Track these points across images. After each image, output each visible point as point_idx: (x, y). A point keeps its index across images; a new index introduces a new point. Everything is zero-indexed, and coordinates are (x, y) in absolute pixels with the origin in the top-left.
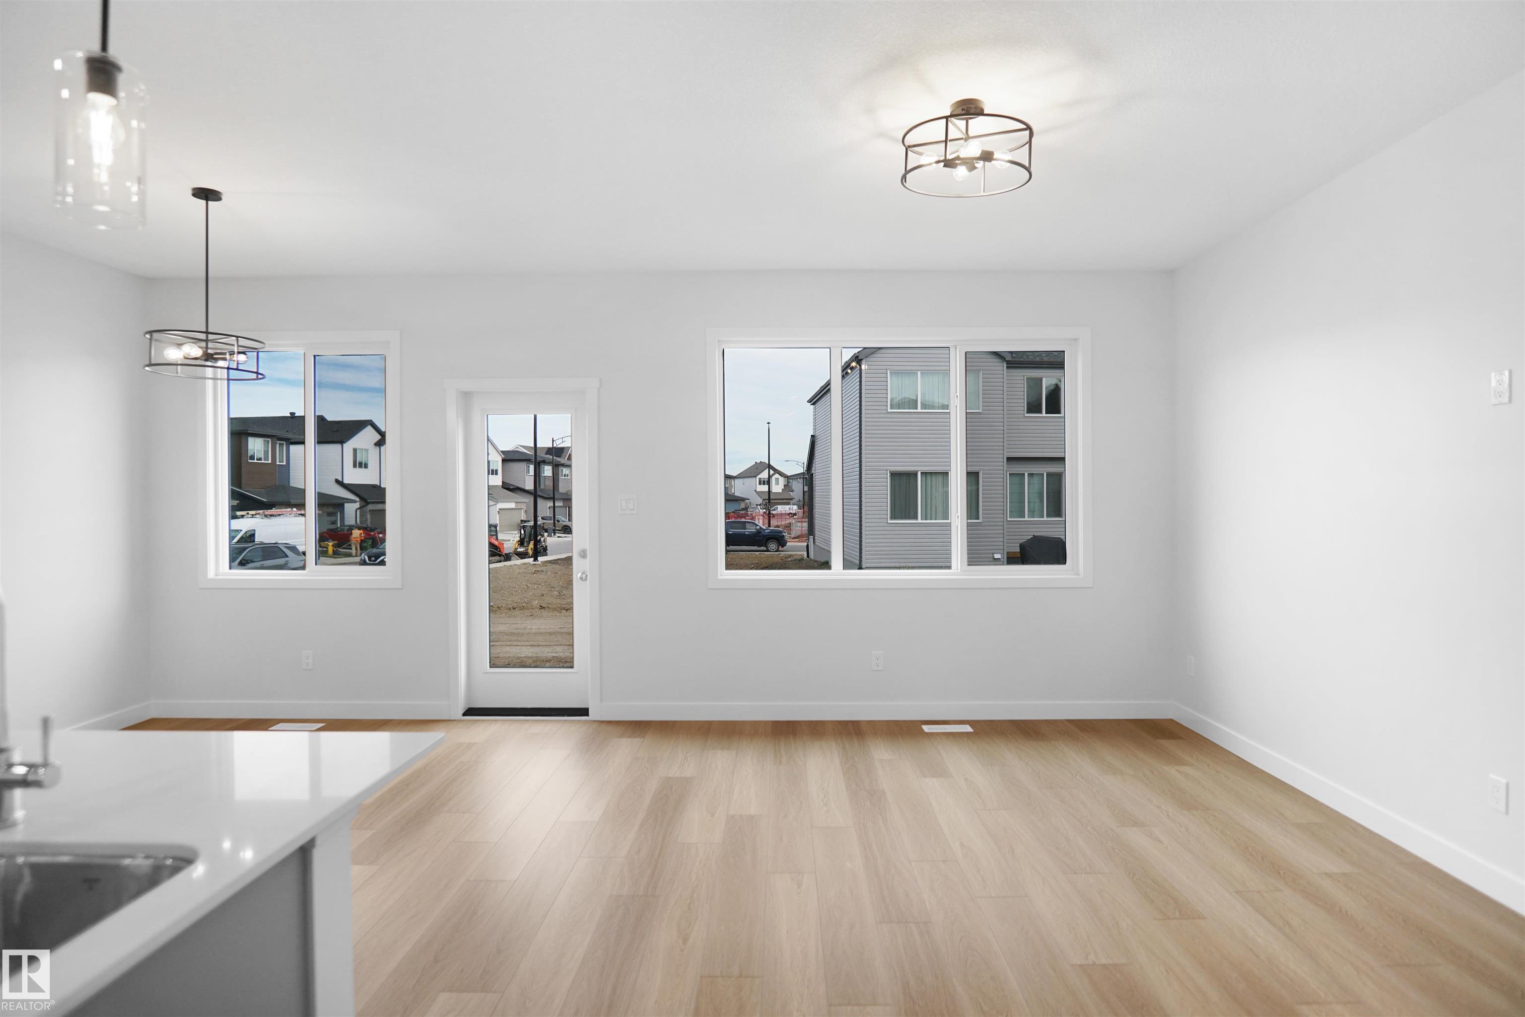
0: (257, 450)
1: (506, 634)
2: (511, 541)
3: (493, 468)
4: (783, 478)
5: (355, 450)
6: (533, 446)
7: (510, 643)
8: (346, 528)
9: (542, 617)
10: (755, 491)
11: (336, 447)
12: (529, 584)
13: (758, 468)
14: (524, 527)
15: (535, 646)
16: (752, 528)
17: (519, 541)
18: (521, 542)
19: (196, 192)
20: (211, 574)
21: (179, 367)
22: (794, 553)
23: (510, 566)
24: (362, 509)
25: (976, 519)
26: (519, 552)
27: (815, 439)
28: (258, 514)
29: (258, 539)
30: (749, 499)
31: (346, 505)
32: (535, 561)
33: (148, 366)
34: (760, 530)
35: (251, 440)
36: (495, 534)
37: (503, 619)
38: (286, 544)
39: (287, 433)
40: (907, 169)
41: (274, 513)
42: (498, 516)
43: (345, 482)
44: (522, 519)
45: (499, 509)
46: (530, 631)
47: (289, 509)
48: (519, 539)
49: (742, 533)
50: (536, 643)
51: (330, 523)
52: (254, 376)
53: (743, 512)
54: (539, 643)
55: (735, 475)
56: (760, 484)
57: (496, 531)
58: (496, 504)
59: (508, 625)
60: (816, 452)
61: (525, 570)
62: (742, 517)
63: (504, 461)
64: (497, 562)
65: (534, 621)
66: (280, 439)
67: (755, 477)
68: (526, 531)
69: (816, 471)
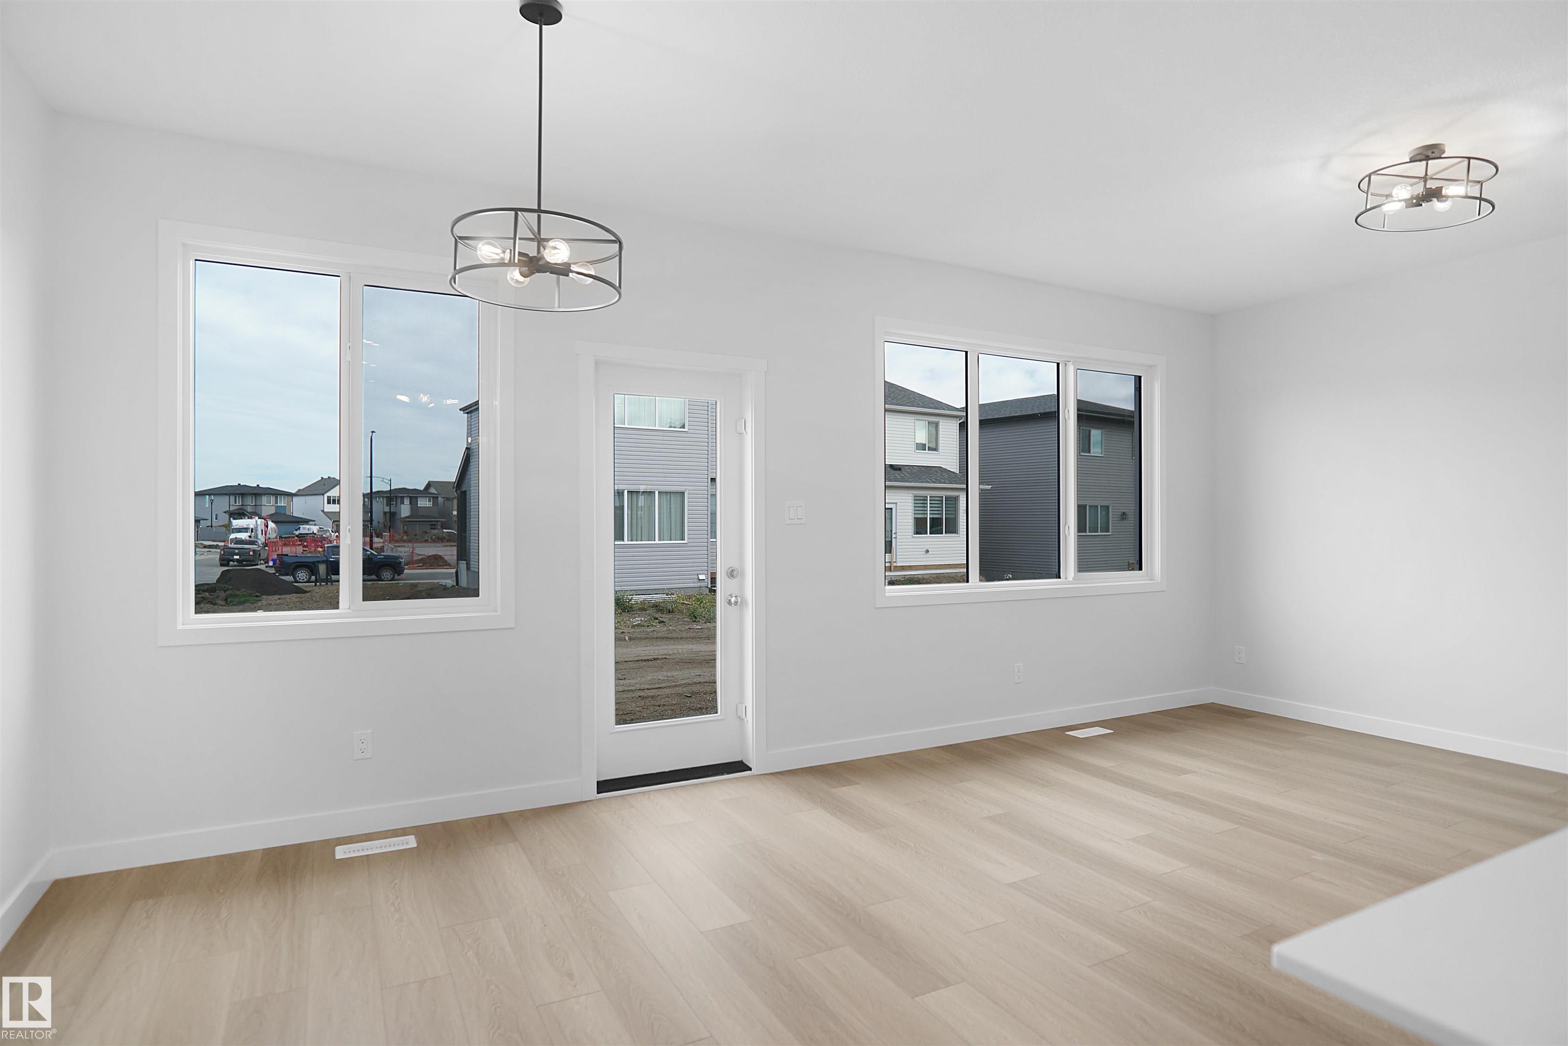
10: (323, 511)
13: (325, 484)
25: (680, 540)
27: (471, 452)
30: (314, 521)
34: (371, 556)
55: (294, 492)
56: (329, 502)
67: (322, 494)
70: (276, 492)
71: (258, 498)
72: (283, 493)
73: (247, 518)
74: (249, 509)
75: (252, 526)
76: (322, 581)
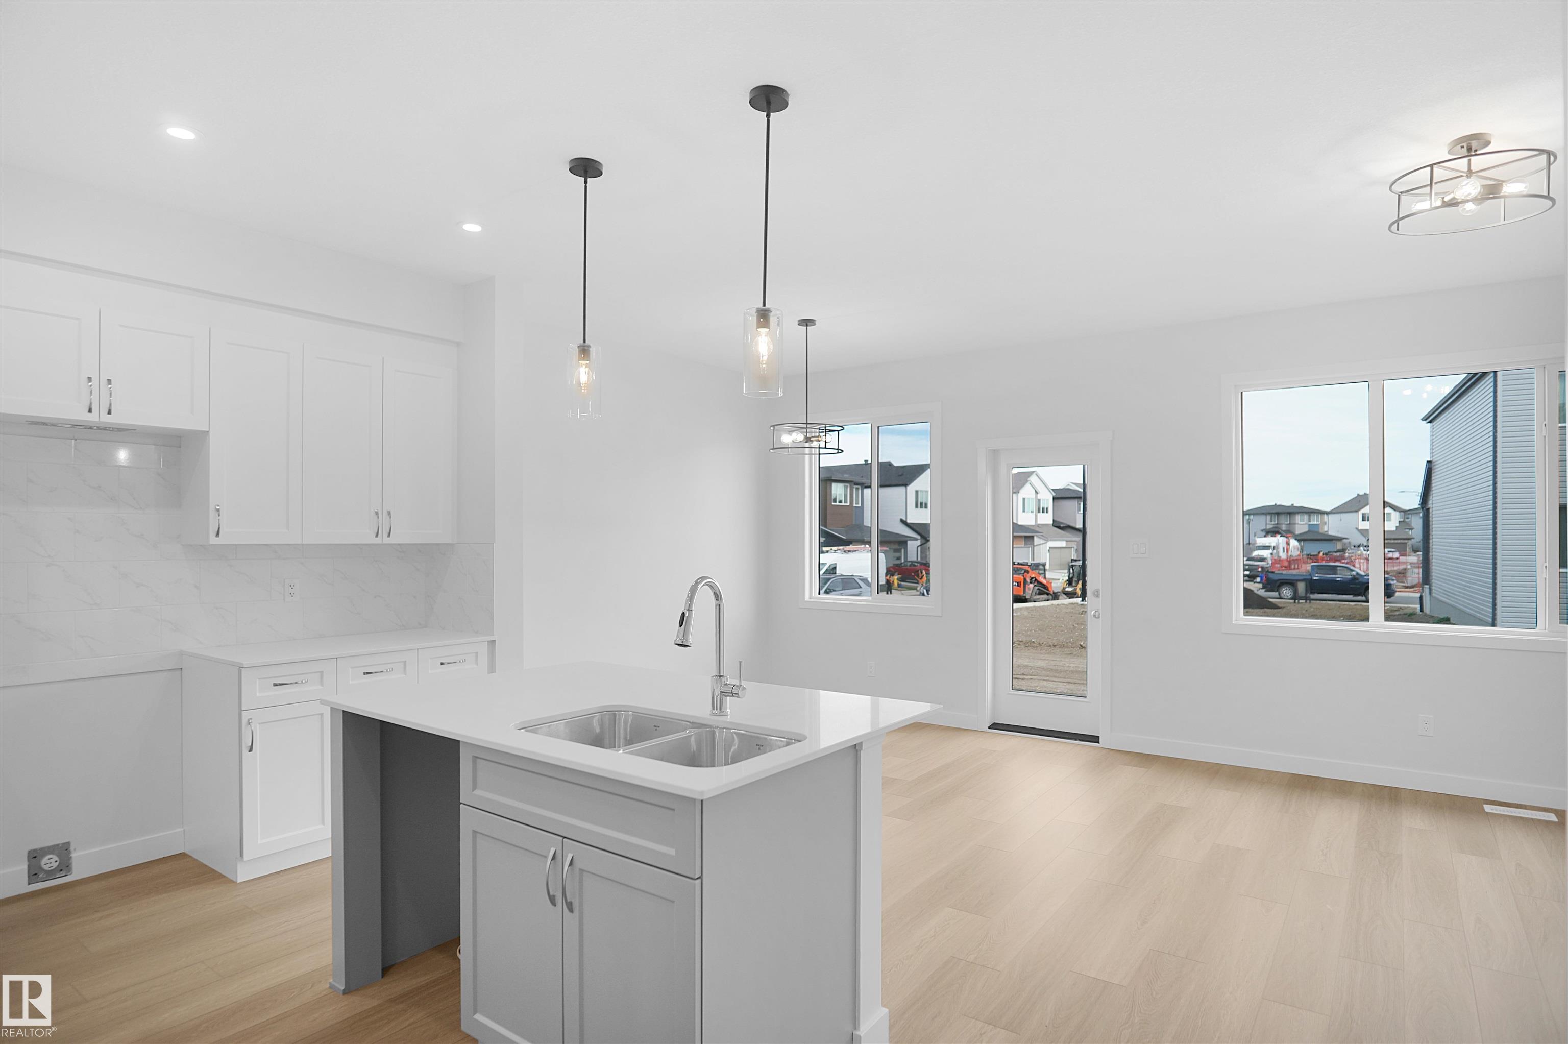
0: (839, 494)
1: (1045, 670)
2: (1060, 581)
3: (1043, 506)
4: (1397, 513)
5: (917, 492)
6: (1082, 482)
7: (1047, 678)
8: (909, 564)
9: (1081, 656)
10: (1357, 529)
11: (901, 490)
12: (1076, 624)
13: (1360, 501)
14: (1072, 566)
15: (1072, 683)
16: (1346, 573)
17: (1067, 581)
18: (1070, 582)
19: (800, 322)
20: (807, 598)
21: (790, 449)
22: (1406, 606)
23: (1058, 605)
24: (923, 546)
26: (1067, 591)
27: (1433, 464)
28: (840, 550)
29: (838, 572)
30: (1347, 539)
31: (909, 542)
32: (1082, 601)
33: (772, 449)
34: (1357, 577)
35: (834, 485)
36: (1043, 572)
37: (1043, 656)
38: (860, 576)
39: (862, 478)
40: (1400, 217)
41: (851, 550)
42: (1048, 554)
43: (909, 521)
44: (1073, 558)
45: (1050, 548)
46: (1068, 669)
47: (863, 546)
48: (1067, 578)
49: (1333, 579)
50: (1072, 681)
51: (895, 559)
52: (836, 451)
53: (1338, 554)
54: (1075, 680)
55: (1328, 510)
56: (1364, 519)
57: (1045, 570)
58: (1046, 543)
59: (1047, 662)
60: (1433, 482)
61: (1072, 611)
62: (1336, 560)
63: (1054, 498)
64: (1045, 601)
65: (1073, 660)
66: (856, 484)
67: (1357, 511)
68: (1075, 570)
69: (1434, 506)
70: (1310, 511)
71: (1292, 516)
72: (1316, 511)
73: (1270, 536)
74: (1284, 527)
75: (1273, 544)
76: (1301, 598)
